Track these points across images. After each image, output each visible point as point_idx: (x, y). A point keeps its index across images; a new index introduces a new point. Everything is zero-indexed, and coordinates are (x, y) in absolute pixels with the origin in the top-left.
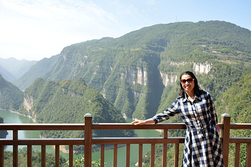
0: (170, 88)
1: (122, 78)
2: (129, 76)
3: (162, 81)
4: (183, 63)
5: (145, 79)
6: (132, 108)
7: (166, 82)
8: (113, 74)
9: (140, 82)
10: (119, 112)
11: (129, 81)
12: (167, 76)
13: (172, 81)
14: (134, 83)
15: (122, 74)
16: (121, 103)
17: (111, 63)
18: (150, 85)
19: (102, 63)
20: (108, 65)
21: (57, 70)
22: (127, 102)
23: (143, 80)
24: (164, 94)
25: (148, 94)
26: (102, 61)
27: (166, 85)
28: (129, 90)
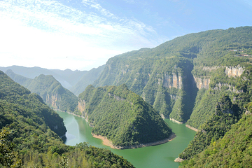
0: (204, 91)
1: (159, 83)
2: (165, 81)
3: (196, 84)
4: (215, 68)
5: (181, 83)
6: (169, 109)
7: (200, 85)
8: (152, 80)
9: (175, 86)
10: (158, 113)
11: (165, 85)
12: (200, 80)
13: (205, 84)
14: (170, 87)
15: (159, 80)
16: (159, 105)
17: (149, 71)
18: (185, 88)
19: (141, 71)
20: (146, 72)
21: (104, 78)
22: (164, 105)
23: (178, 84)
24: (198, 97)
25: (183, 97)
26: (141, 69)
27: (200, 88)
28: (166, 93)
